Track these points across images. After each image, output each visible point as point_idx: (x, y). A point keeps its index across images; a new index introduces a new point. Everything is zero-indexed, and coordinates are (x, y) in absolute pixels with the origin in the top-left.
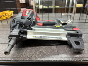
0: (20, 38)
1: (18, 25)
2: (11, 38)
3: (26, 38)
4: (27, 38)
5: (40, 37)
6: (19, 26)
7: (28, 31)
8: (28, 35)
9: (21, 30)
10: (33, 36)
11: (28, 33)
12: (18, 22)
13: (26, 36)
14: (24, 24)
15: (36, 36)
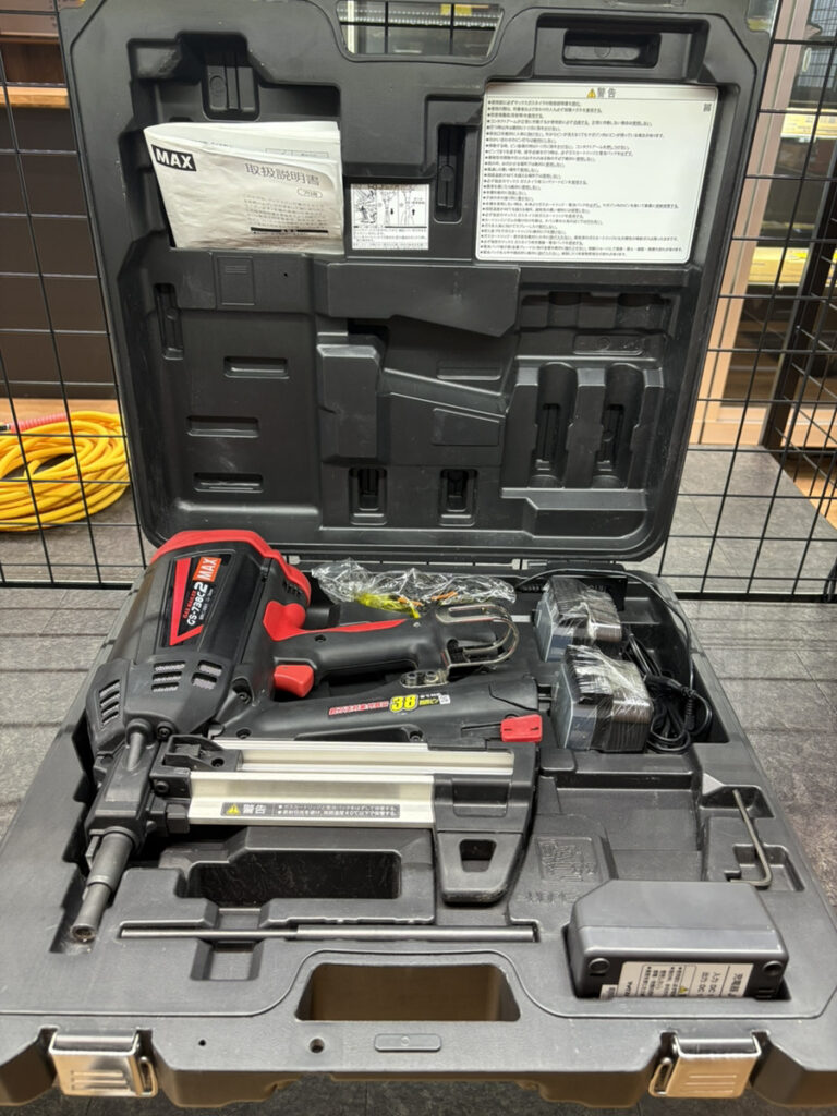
0: (150, 823)
1: (137, 738)
2: (101, 832)
3: (186, 820)
4: (192, 822)
5: (271, 808)
6: (146, 742)
7: (195, 775)
8: (195, 801)
9: (153, 774)
10: (226, 807)
11: (196, 790)
12: (134, 723)
13: (187, 806)
14: (171, 733)
15: (241, 806)
